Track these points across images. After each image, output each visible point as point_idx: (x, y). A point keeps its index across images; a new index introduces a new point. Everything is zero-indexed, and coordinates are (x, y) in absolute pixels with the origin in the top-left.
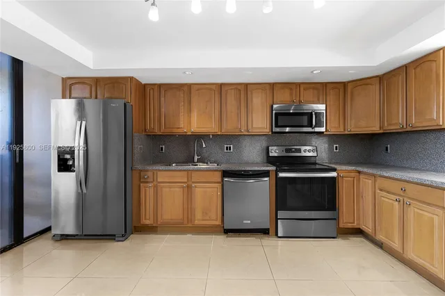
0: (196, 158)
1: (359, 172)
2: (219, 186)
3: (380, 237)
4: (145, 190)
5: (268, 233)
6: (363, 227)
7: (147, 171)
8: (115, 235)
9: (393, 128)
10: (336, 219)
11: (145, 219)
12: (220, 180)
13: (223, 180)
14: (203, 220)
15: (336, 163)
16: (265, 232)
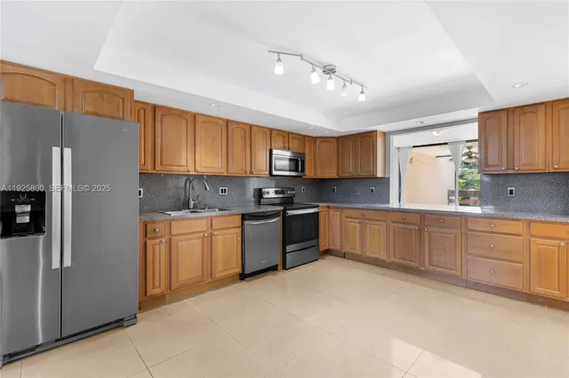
0: (192, 203)
1: (328, 207)
2: (239, 230)
3: (347, 249)
4: (153, 248)
5: (277, 269)
6: (332, 247)
7: (159, 222)
8: (122, 319)
9: (346, 175)
10: (318, 245)
11: (153, 288)
12: (240, 224)
13: (242, 223)
14: (224, 271)
15: (318, 202)
16: (274, 269)
